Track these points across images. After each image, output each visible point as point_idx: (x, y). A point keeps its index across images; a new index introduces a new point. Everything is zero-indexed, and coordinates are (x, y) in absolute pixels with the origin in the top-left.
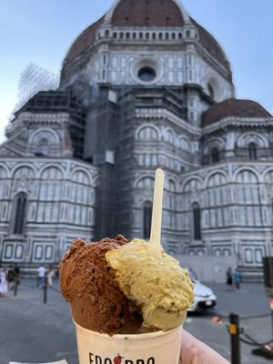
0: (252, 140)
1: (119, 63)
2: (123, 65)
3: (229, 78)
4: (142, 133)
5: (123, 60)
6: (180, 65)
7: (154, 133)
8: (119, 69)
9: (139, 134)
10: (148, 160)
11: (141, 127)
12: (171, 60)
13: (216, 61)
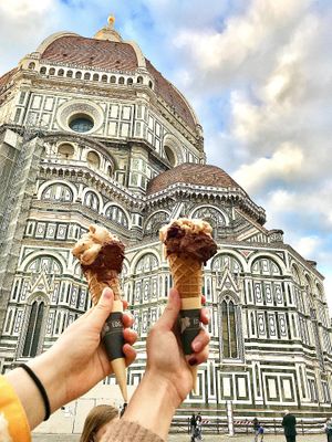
0: (208, 215)
1: (43, 104)
2: (49, 107)
3: (198, 144)
4: (49, 191)
5: (50, 101)
6: (126, 116)
7: (67, 192)
8: (41, 111)
9: (44, 193)
10: (51, 231)
11: (48, 183)
12: (115, 109)
13: (179, 120)
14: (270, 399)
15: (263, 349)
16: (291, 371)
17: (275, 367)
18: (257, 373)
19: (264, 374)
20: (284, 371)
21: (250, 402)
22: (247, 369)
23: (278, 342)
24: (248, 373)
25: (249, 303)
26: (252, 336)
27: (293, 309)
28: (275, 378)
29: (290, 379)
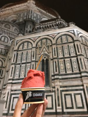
14: (67, 108)
15: (63, 79)
16: (81, 90)
17: (70, 88)
18: (58, 93)
19: (63, 93)
20: (77, 90)
21: (54, 111)
22: (53, 91)
23: (72, 74)
24: (53, 94)
25: (54, 57)
26: (56, 73)
27: (81, 55)
28: (71, 95)
29: (80, 94)
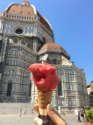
0: (55, 58)
1: (8, 26)
2: (10, 27)
3: (52, 36)
4: (11, 52)
5: (10, 25)
6: (32, 29)
7: (16, 52)
8: (8, 28)
9: (10, 53)
10: (12, 63)
11: (11, 50)
12: (28, 27)
13: (47, 29)
